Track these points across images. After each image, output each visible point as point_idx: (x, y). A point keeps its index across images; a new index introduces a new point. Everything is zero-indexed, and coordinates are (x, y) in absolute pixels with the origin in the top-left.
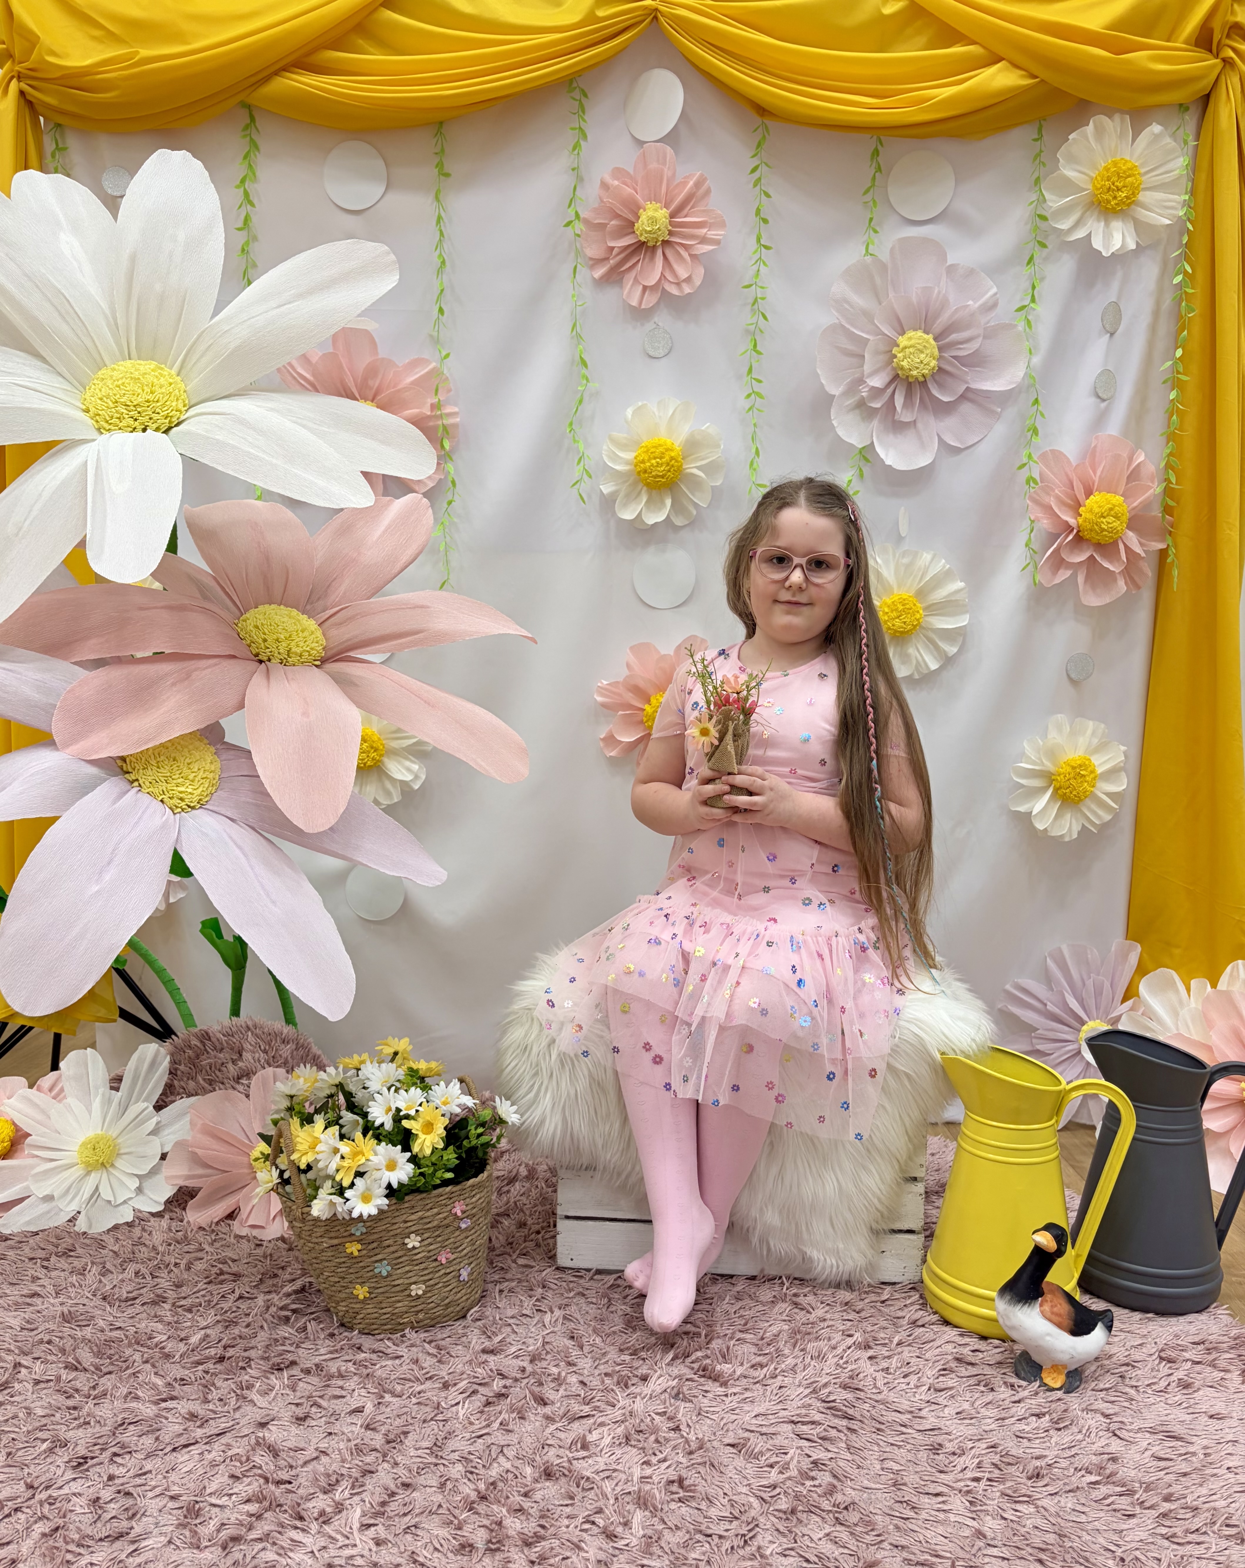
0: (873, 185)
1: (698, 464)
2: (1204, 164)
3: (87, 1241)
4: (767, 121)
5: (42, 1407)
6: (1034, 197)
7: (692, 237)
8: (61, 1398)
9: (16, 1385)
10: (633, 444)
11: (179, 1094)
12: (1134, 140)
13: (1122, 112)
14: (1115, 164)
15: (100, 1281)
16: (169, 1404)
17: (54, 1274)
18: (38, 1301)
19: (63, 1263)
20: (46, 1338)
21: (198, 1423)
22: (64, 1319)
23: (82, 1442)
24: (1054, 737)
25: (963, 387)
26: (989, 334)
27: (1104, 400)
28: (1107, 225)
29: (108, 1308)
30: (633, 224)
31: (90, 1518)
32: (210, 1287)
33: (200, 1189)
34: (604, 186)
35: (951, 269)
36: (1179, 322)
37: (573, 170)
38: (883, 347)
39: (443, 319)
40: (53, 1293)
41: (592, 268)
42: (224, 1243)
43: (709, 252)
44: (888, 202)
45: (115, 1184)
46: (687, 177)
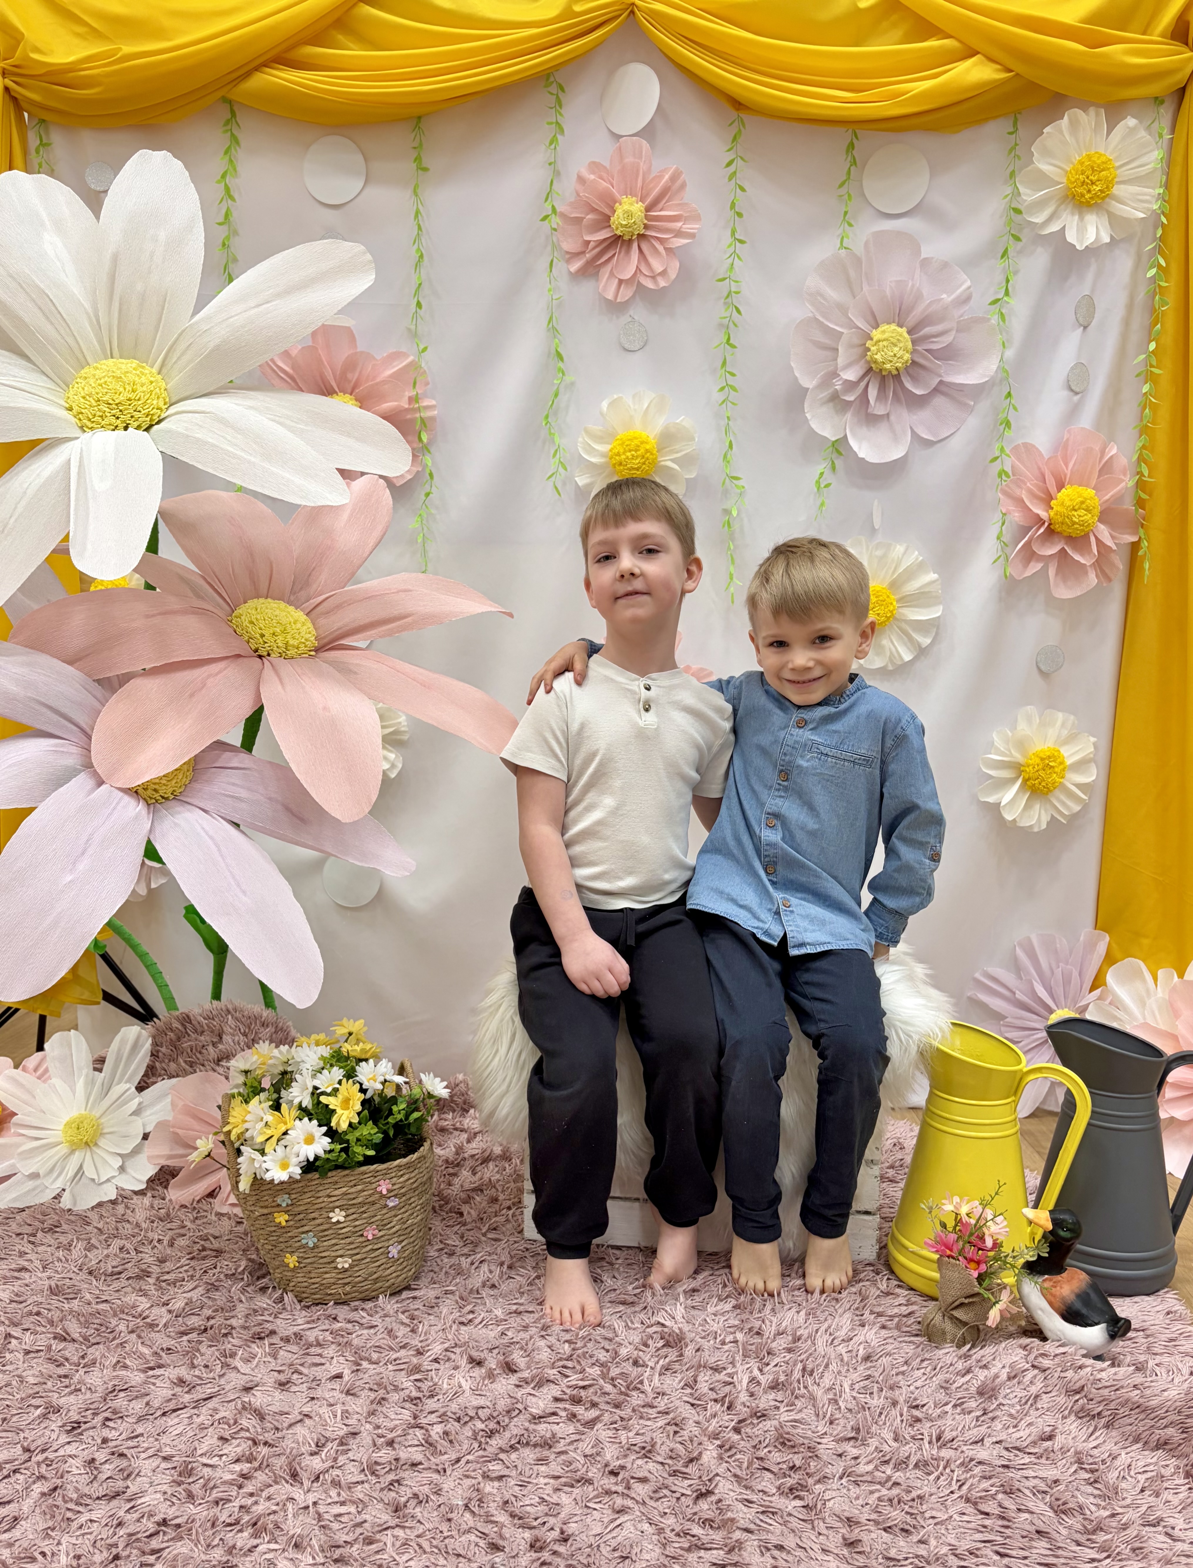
0: (848, 179)
1: (674, 457)
2: (1179, 158)
3: (72, 1218)
4: (743, 115)
5: (33, 1375)
6: (1010, 189)
7: (668, 230)
8: (52, 1367)
9: (8, 1356)
10: (608, 436)
11: (160, 1075)
12: (1108, 134)
13: (1097, 106)
14: (1089, 157)
15: (86, 1256)
16: (158, 1372)
17: (41, 1249)
18: (26, 1275)
19: (49, 1239)
20: (36, 1309)
21: (187, 1389)
22: (51, 1292)
23: (75, 1407)
24: (1023, 727)
25: (936, 381)
26: (963, 328)
27: (1077, 393)
28: (1081, 219)
29: (94, 1282)
30: (609, 218)
31: (86, 1478)
32: (193, 1263)
33: (181, 1169)
34: (581, 180)
35: (925, 263)
36: (1154, 315)
37: (550, 164)
38: (856, 341)
39: (421, 312)
40: (40, 1267)
41: (568, 261)
42: (205, 1220)
43: (684, 245)
44: (863, 195)
45: (99, 1162)
46: (663, 171)
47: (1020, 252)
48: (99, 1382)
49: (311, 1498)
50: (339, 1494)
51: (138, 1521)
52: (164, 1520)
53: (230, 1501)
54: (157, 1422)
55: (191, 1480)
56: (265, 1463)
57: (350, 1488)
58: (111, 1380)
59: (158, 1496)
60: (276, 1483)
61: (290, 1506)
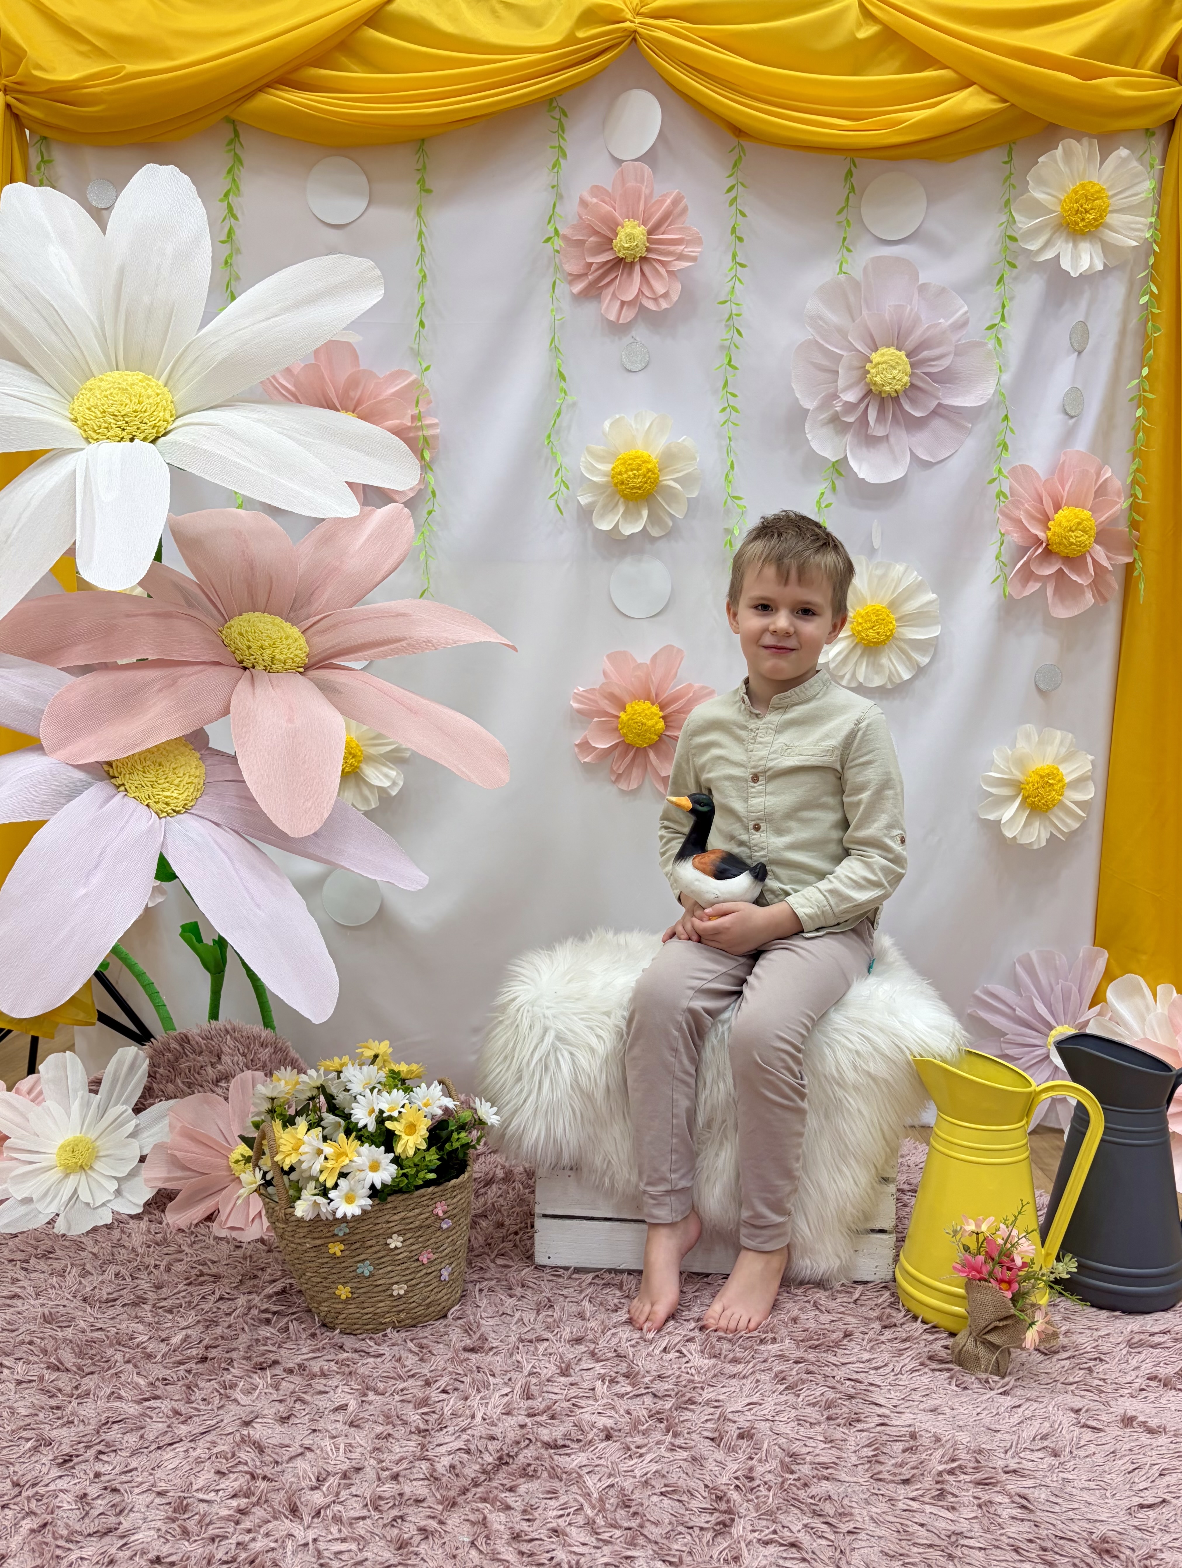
0: (847, 206)
1: (675, 476)
2: (1170, 189)
3: (66, 1243)
4: (744, 142)
5: (25, 1406)
6: (1004, 219)
7: (670, 254)
8: (44, 1398)
10: (611, 456)
11: (157, 1097)
12: (1102, 163)
13: (1091, 136)
14: (1084, 186)
15: (80, 1283)
16: (153, 1403)
17: (34, 1276)
18: (19, 1303)
19: (42, 1265)
20: (27, 1339)
21: (182, 1421)
22: (45, 1321)
23: (67, 1440)
24: (1022, 746)
25: (935, 403)
26: (960, 352)
27: (1072, 417)
28: (1075, 246)
29: (89, 1309)
30: (611, 241)
31: (77, 1514)
32: (190, 1289)
33: (179, 1191)
34: (583, 203)
35: (923, 288)
36: (1145, 342)
37: (553, 187)
38: (856, 364)
39: (424, 332)
40: (33, 1294)
41: (570, 283)
42: (203, 1244)
43: (686, 268)
44: (862, 221)
45: (93, 1185)
46: (664, 195)
47: (1015, 279)
48: (93, 1414)
49: (311, 1535)
50: (340, 1531)
51: (131, 1558)
52: (158, 1558)
53: (227, 1538)
54: (152, 1455)
55: (186, 1516)
56: (263, 1498)
57: (351, 1524)
58: (104, 1412)
59: (152, 1532)
60: (275, 1518)
61: (289, 1544)
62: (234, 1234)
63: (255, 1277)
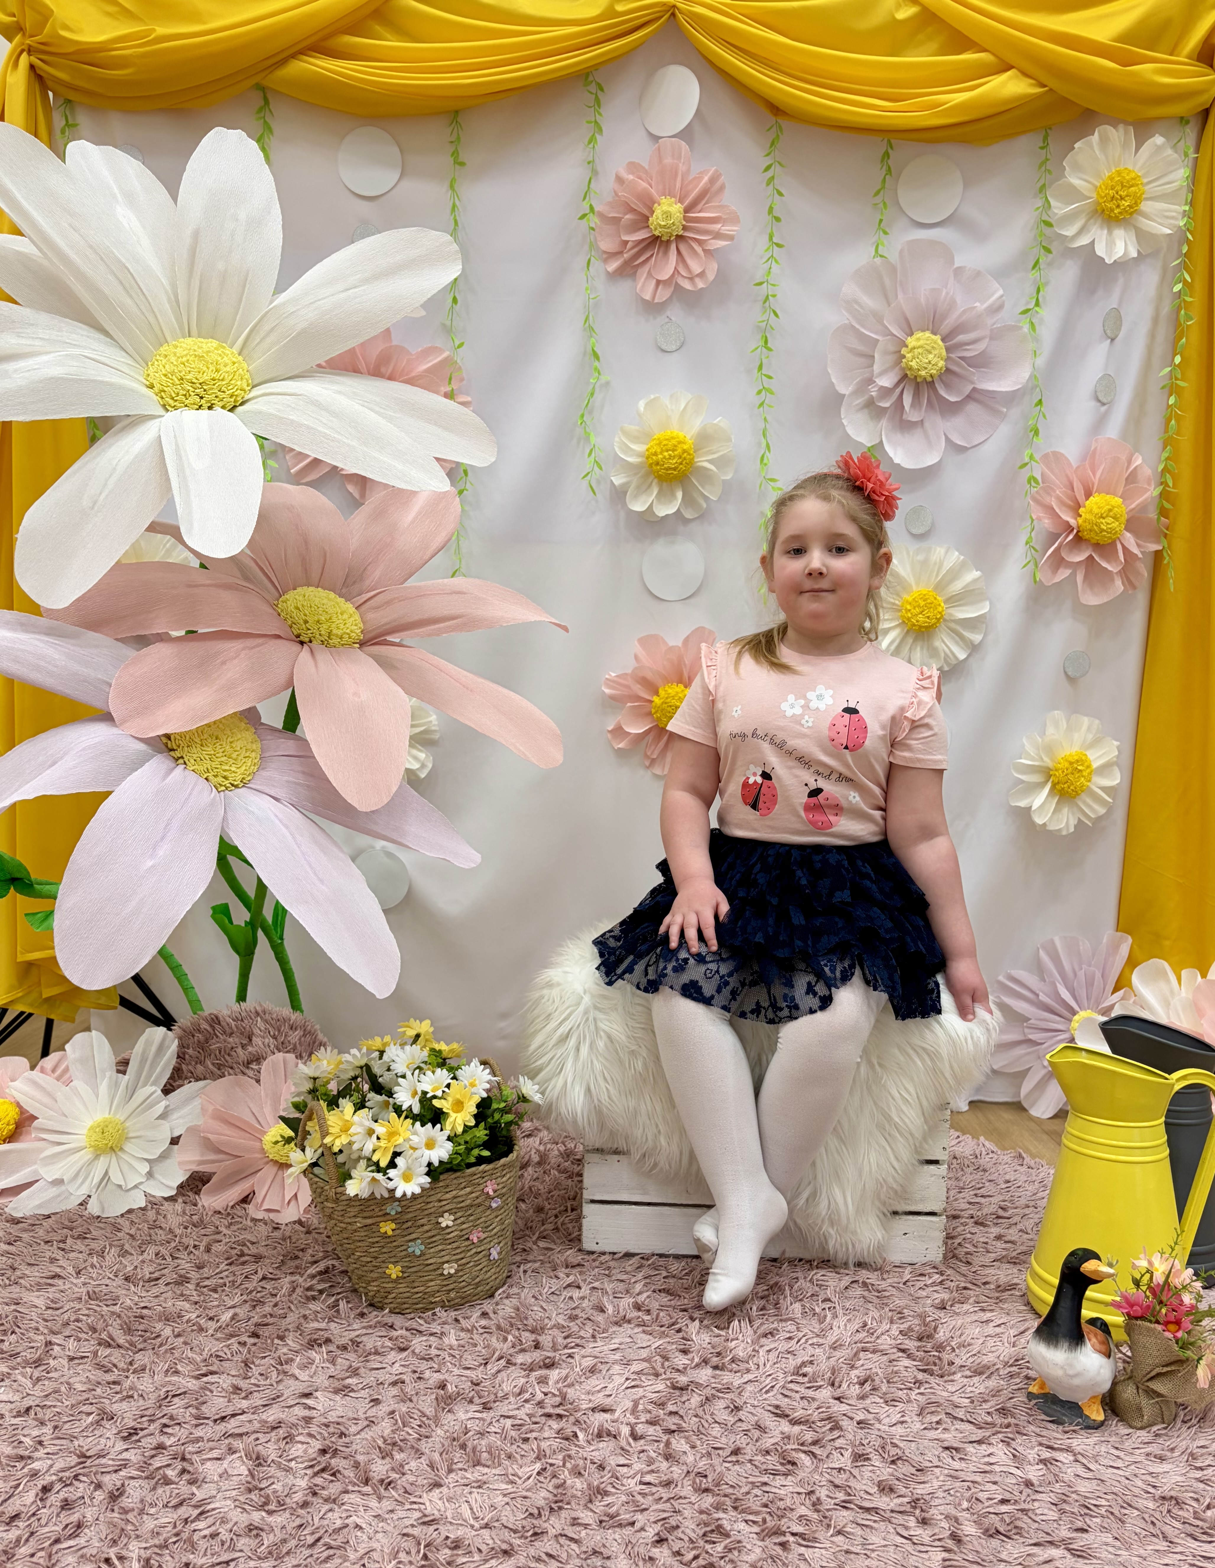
0: (883, 187)
1: (710, 457)
2: (1204, 176)
3: (102, 1224)
4: (780, 120)
5: (80, 1382)
6: (1039, 203)
7: (706, 232)
8: (100, 1373)
9: (52, 1363)
10: (645, 436)
11: (186, 1079)
12: (1136, 150)
13: (1126, 123)
14: (1119, 173)
15: (121, 1263)
16: (209, 1378)
17: (72, 1255)
18: (60, 1282)
19: (80, 1245)
20: (74, 1316)
21: (243, 1395)
22: (91, 1298)
23: (128, 1414)
24: (1051, 733)
25: (970, 388)
26: (995, 335)
27: (1104, 404)
28: (1109, 233)
29: (132, 1288)
30: (647, 219)
32: (232, 1268)
33: (213, 1174)
34: (619, 179)
35: (957, 272)
36: (1178, 330)
37: (588, 163)
38: (891, 348)
39: (457, 308)
40: (74, 1274)
41: (605, 261)
42: (240, 1226)
43: (724, 247)
44: (898, 203)
45: (125, 1168)
46: (701, 173)
47: (1050, 264)
48: (151, 1388)
62: (272, 1216)
63: (297, 1257)
